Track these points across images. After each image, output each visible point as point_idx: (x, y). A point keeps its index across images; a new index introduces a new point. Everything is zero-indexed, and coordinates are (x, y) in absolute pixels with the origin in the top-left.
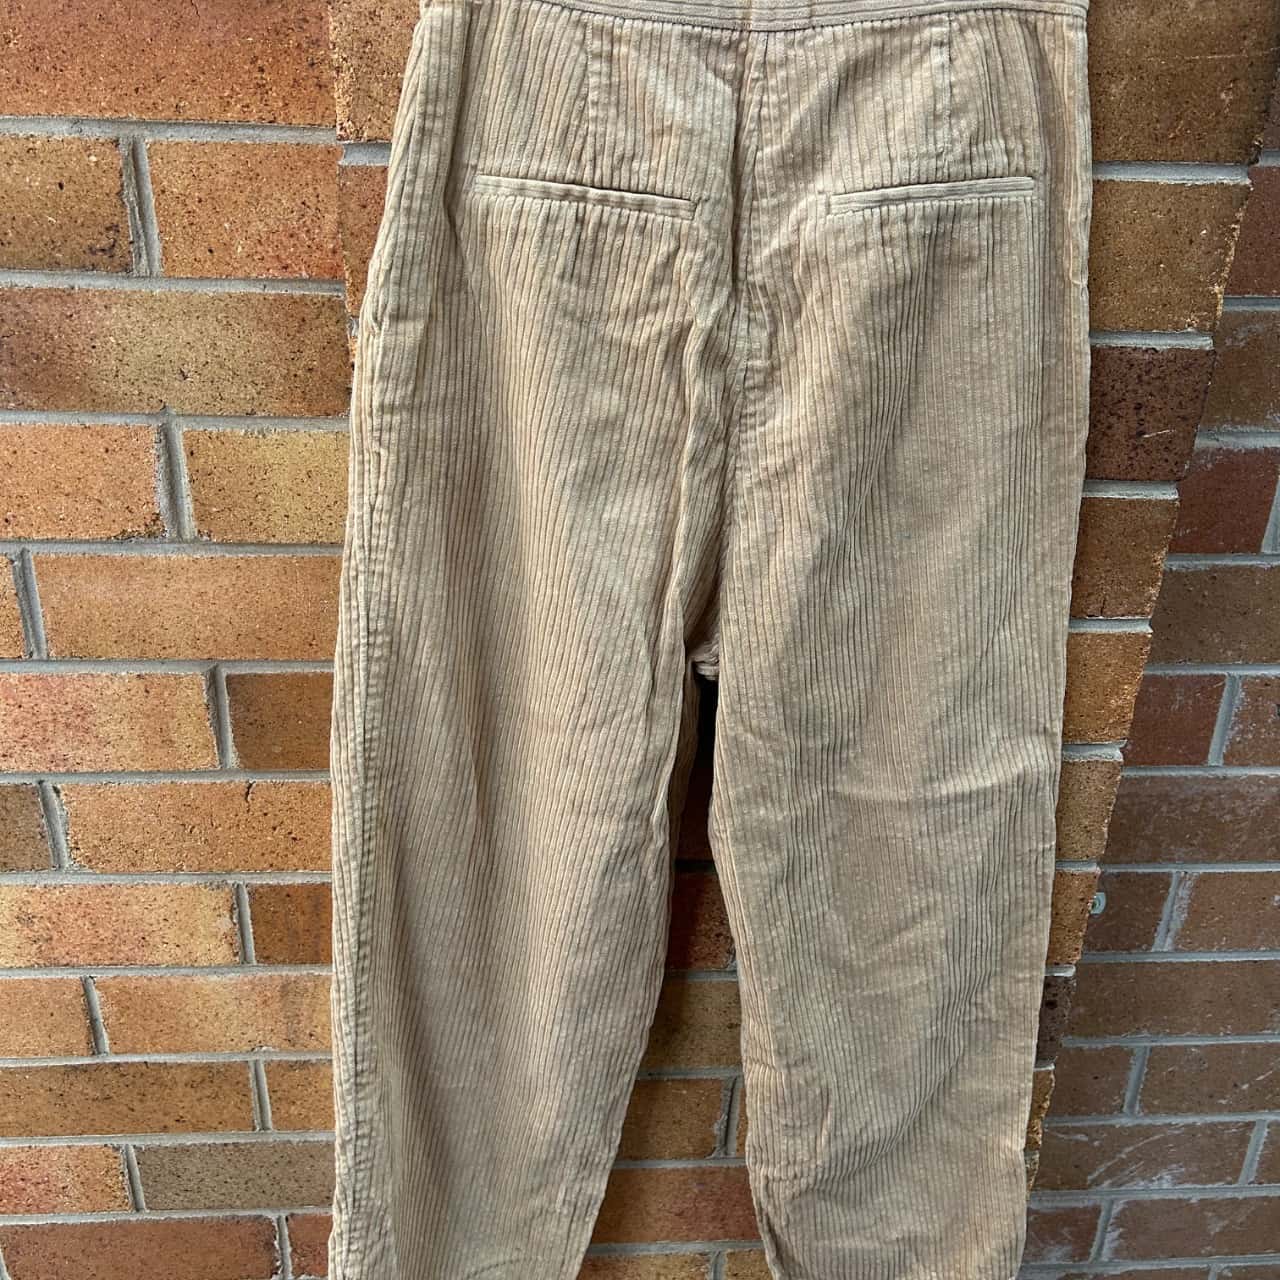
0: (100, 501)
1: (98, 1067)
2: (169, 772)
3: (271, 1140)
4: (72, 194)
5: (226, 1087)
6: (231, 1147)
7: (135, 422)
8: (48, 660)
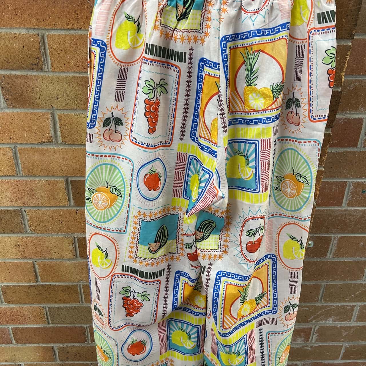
0: (35, 133)
1: (38, 286)
2: (55, 207)
3: (84, 306)
4: (27, 49)
5: (72, 291)
6: (73, 307)
7: (45, 111)
8: (22, 176)
